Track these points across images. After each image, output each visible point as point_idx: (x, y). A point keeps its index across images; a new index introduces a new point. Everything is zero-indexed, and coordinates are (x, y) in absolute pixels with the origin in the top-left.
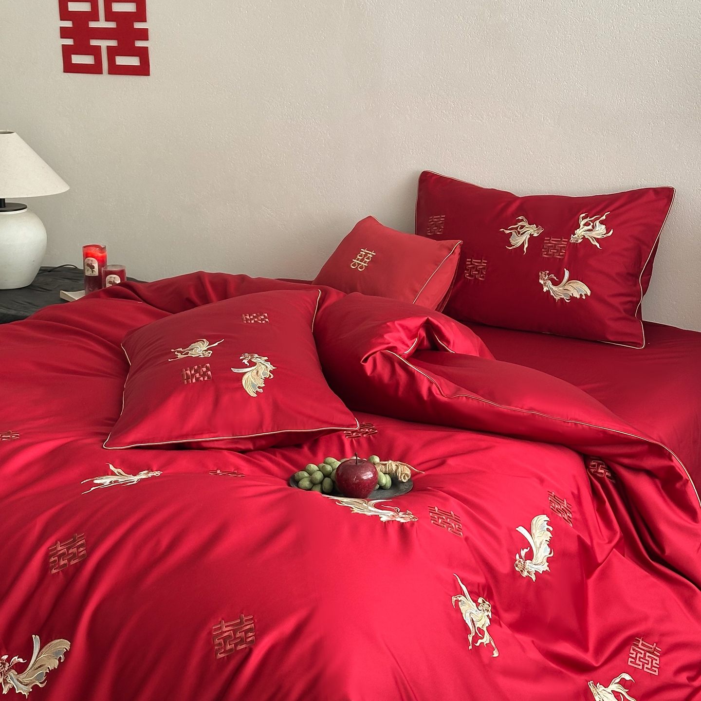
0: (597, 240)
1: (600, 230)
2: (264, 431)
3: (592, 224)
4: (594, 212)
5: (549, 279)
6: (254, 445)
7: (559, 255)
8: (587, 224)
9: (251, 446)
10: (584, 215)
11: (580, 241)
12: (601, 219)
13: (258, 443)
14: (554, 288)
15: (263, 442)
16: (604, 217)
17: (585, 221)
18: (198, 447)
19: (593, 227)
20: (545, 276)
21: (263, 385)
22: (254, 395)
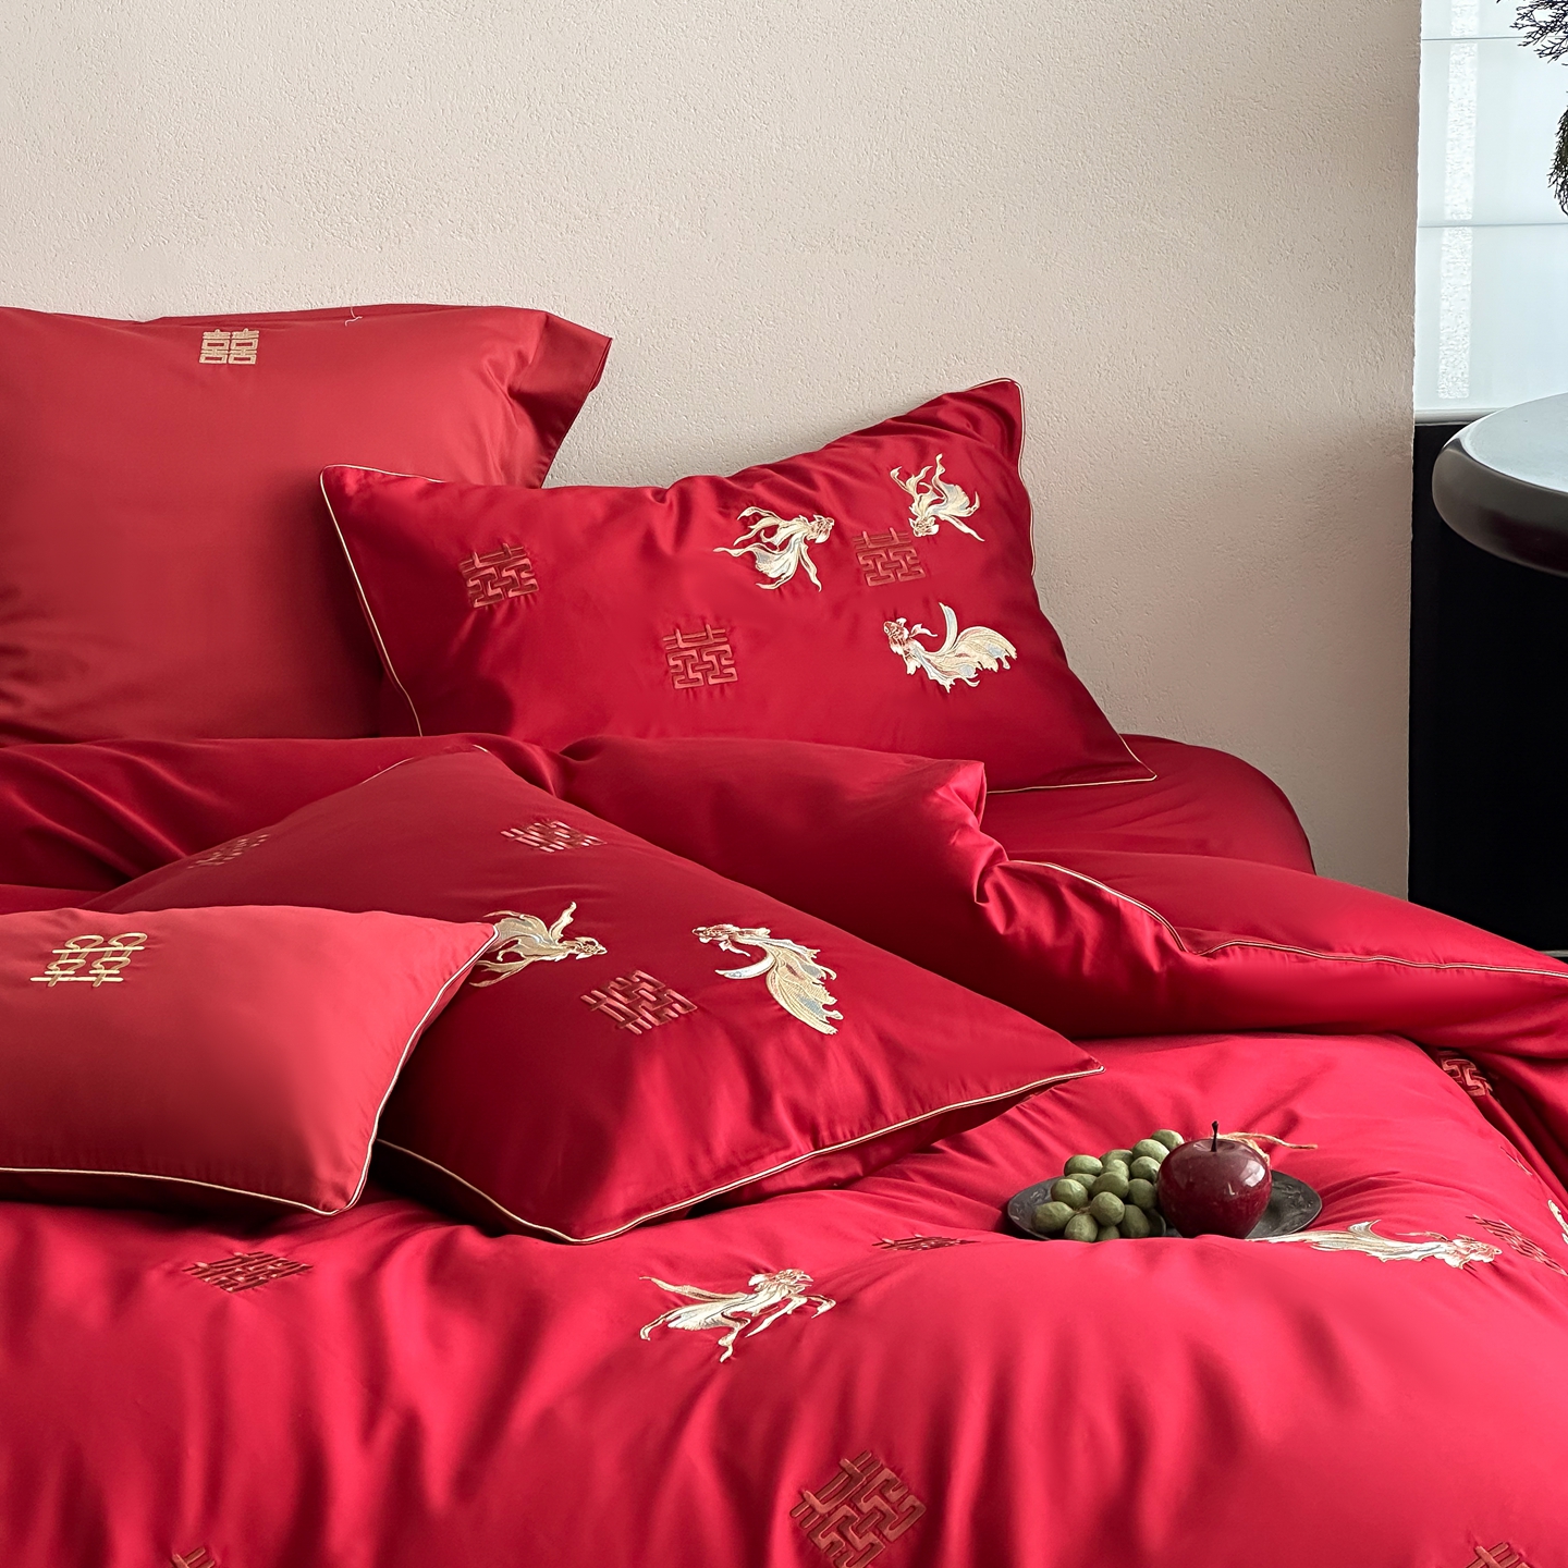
0: (966, 522)
1: (958, 501)
3: (930, 487)
5: (914, 639)
8: (921, 490)
10: (896, 472)
11: (935, 530)
12: (938, 473)
13: (875, 1155)
16: (940, 469)
17: (912, 482)
19: (936, 491)
20: (902, 633)
21: (832, 1001)
22: (830, 1030)
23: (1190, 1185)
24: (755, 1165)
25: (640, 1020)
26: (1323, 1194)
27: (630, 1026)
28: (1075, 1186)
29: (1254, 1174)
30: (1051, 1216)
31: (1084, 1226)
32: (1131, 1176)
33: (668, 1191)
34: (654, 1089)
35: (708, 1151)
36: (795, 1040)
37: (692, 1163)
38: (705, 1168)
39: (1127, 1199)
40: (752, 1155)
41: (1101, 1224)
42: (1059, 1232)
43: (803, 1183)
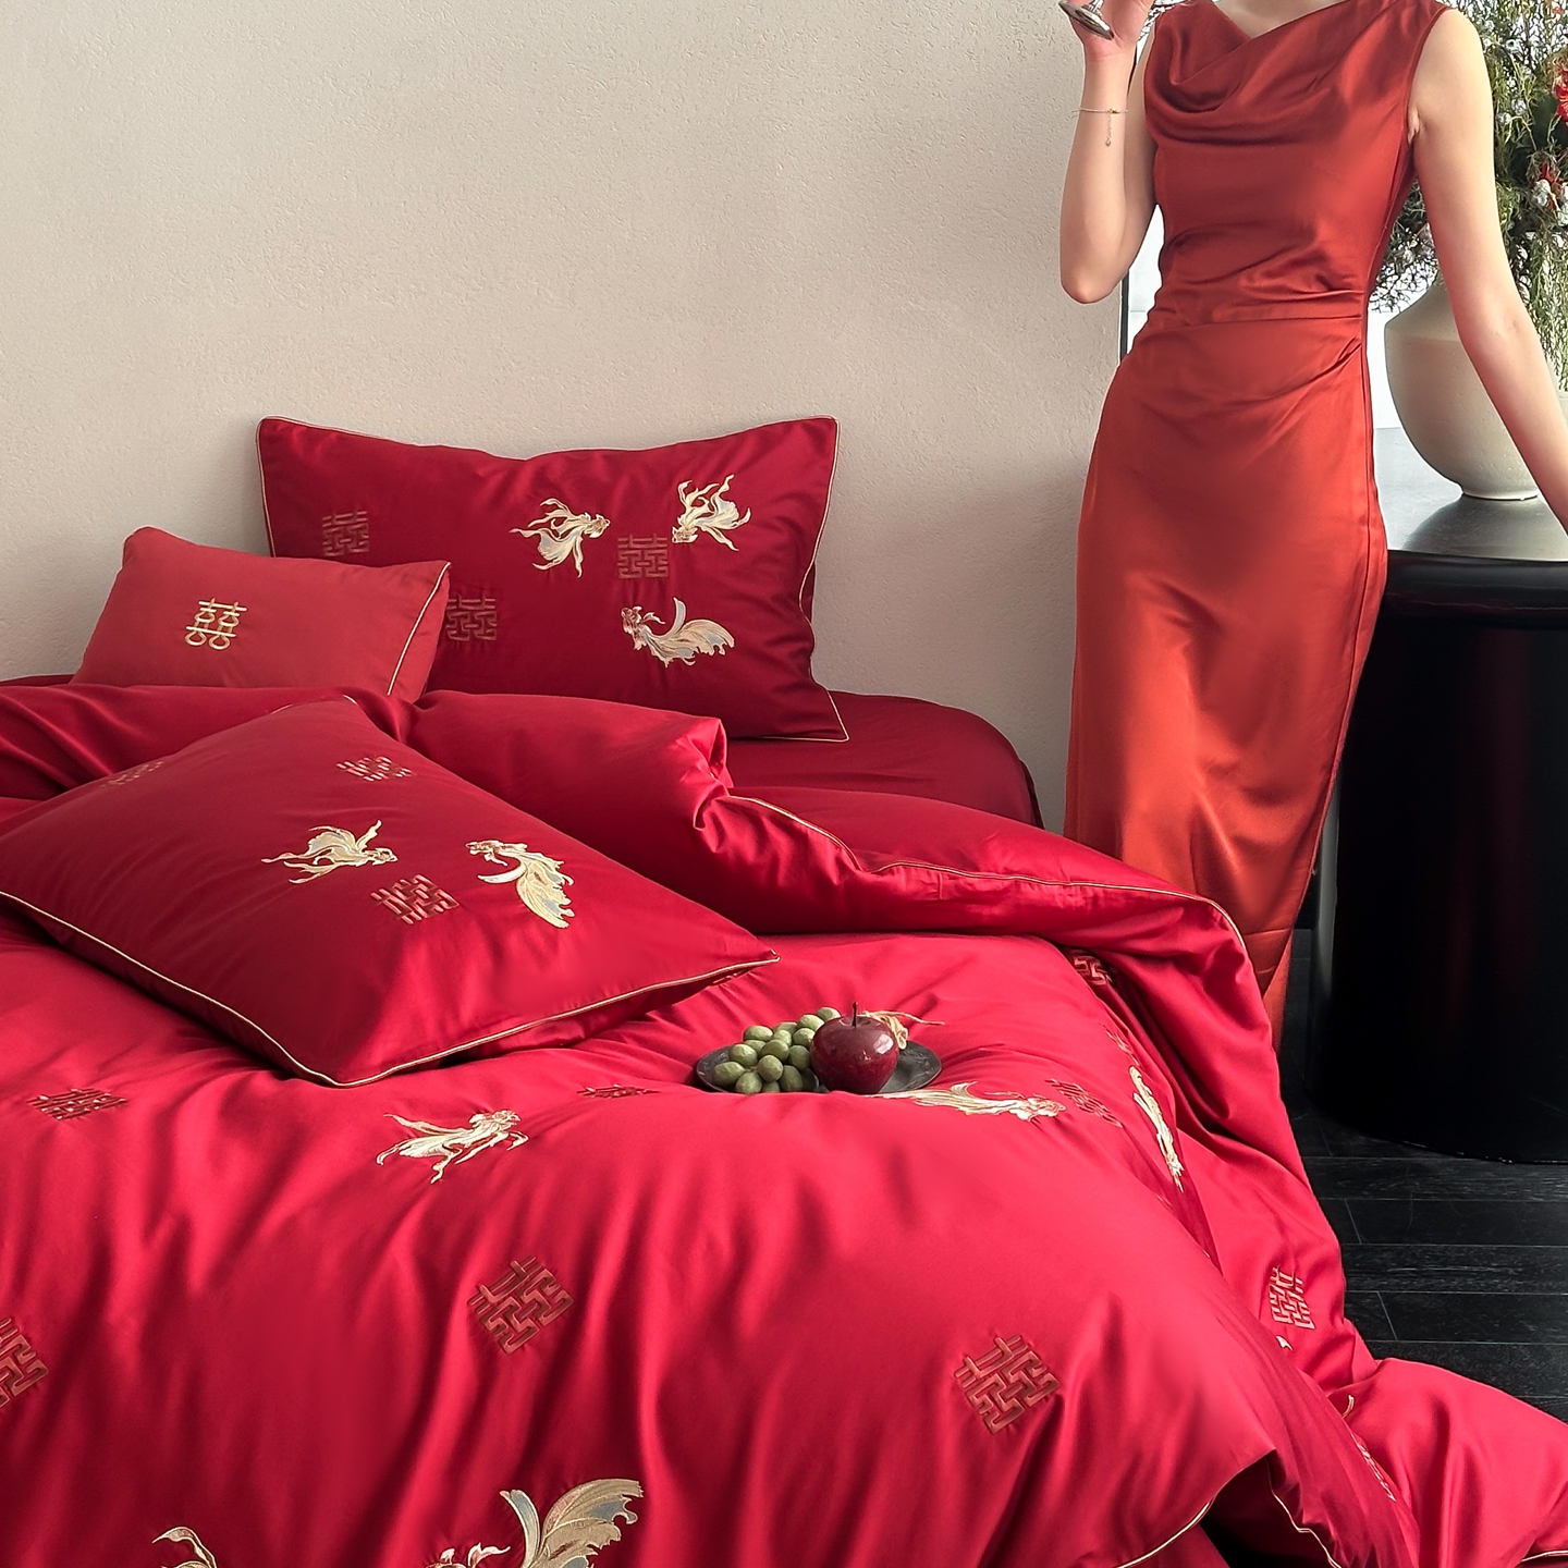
0: (726, 533)
1: (727, 515)
2: (607, 994)
3: (707, 502)
4: (701, 477)
5: (645, 623)
6: (586, 1030)
7: (657, 571)
8: (697, 503)
9: (579, 1032)
10: (685, 485)
11: (692, 538)
12: (721, 490)
13: (593, 1023)
14: (656, 639)
15: (603, 1019)
16: (725, 487)
17: (692, 496)
18: (494, 1051)
19: (710, 506)
20: (636, 618)
21: (567, 901)
22: (563, 924)
23: (834, 1051)
24: (493, 1029)
25: (413, 913)
26: (943, 1061)
27: (405, 917)
28: (747, 1050)
29: (884, 1044)
30: (726, 1072)
31: (751, 1082)
32: (793, 1043)
33: (419, 1047)
34: (417, 965)
35: (457, 1017)
36: (533, 930)
37: (442, 1027)
38: (452, 1029)
39: (786, 1061)
40: (493, 1020)
41: (765, 1080)
42: (731, 1086)
43: (534, 1043)
